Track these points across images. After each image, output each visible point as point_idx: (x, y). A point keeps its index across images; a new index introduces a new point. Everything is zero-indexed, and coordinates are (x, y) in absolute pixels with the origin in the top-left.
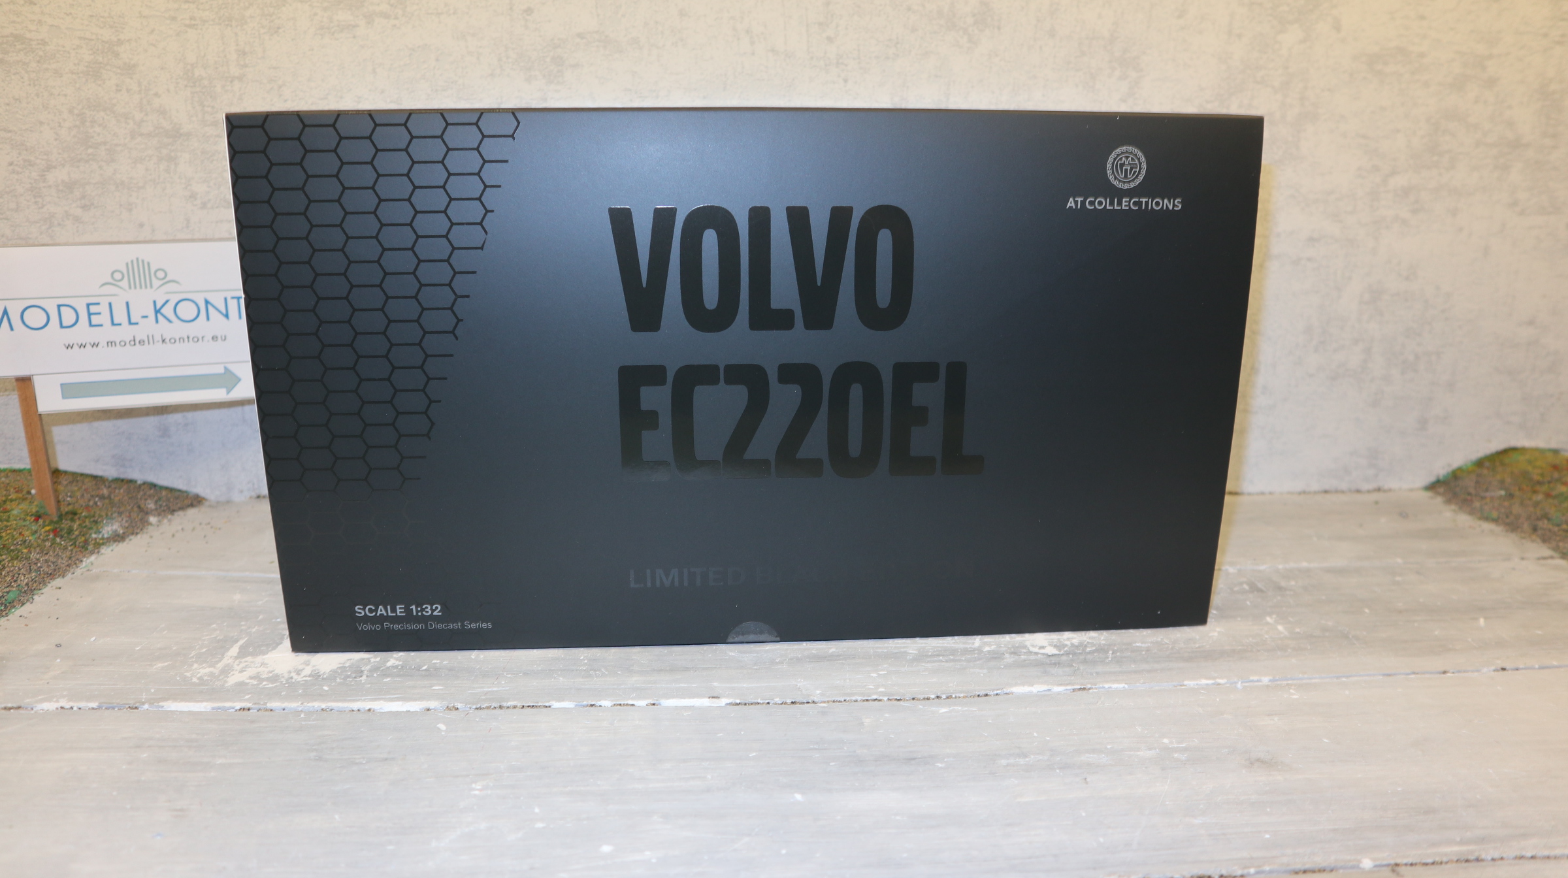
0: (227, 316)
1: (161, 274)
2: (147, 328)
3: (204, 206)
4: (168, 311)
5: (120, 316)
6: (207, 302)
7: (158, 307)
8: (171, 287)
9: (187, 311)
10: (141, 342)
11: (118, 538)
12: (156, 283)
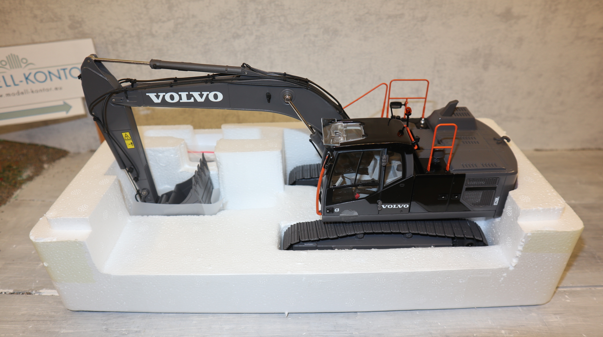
0: (60, 78)
1: (24, 61)
2: (23, 86)
3: (42, 21)
4: (31, 77)
5: (9, 82)
6: (50, 73)
7: (27, 75)
8: (31, 66)
9: (41, 77)
10: (22, 93)
11: (30, 179)
12: (23, 65)
